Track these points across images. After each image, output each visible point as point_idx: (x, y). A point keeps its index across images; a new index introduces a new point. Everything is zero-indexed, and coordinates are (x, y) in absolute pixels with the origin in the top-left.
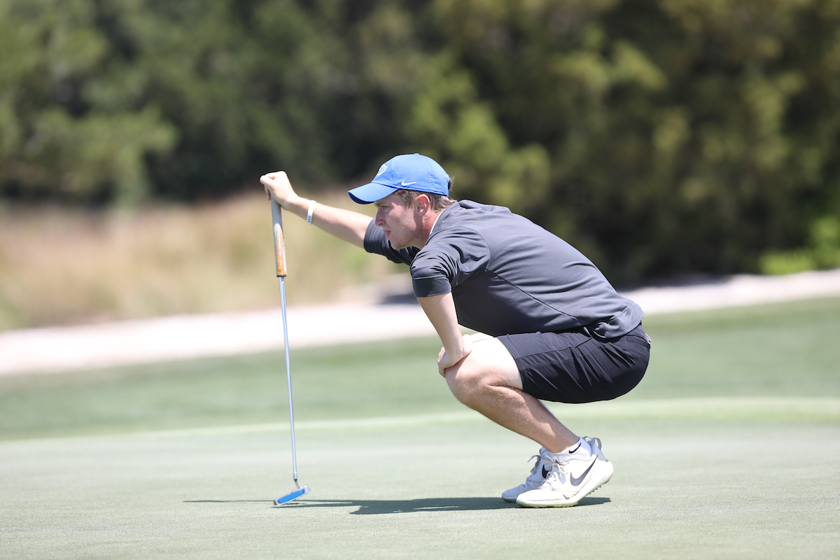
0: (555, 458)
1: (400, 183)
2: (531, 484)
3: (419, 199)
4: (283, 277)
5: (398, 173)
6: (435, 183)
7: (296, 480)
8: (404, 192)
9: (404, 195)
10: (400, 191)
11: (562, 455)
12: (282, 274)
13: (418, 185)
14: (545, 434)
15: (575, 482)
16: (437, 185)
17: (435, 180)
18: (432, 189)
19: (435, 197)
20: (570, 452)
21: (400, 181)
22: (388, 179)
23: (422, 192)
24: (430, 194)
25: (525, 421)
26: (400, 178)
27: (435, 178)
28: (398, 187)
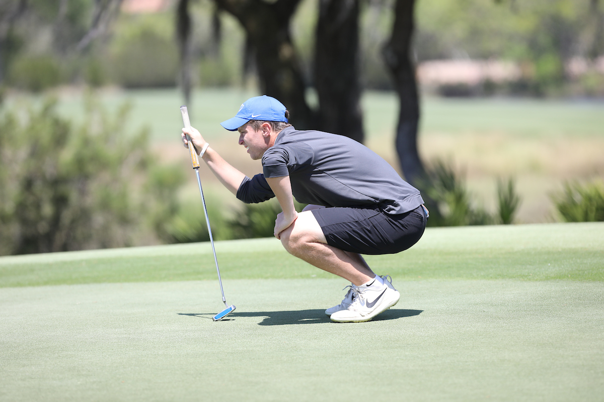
0: (357, 289)
1: (251, 116)
2: (344, 305)
3: (264, 126)
4: (197, 168)
5: (249, 109)
6: (275, 114)
7: (225, 302)
8: (253, 122)
9: (254, 124)
10: (251, 121)
11: (362, 287)
12: (196, 166)
13: (263, 116)
14: (349, 273)
15: (370, 305)
16: (276, 116)
17: (274, 112)
18: (272, 118)
19: (275, 124)
20: (367, 286)
21: (251, 114)
22: (244, 114)
23: (265, 121)
24: (270, 122)
25: (333, 265)
26: (251, 112)
27: (274, 111)
28: (250, 119)
